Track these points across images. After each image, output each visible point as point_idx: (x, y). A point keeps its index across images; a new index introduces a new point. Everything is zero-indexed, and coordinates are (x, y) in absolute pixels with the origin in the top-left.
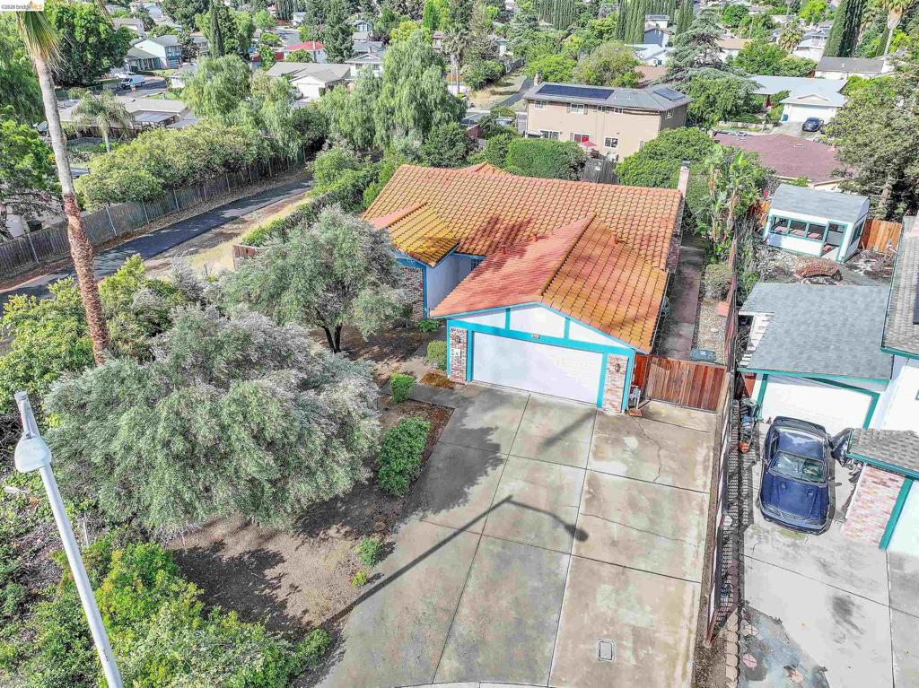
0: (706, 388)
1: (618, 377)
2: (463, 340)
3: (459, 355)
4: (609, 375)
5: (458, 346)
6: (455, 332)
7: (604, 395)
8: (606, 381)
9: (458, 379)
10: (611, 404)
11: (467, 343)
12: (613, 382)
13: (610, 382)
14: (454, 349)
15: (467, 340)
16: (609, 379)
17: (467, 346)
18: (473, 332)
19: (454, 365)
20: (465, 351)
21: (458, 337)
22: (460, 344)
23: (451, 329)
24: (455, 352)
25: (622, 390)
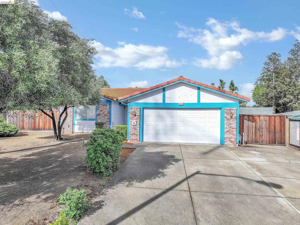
0: (276, 131)
1: (232, 121)
2: (138, 114)
3: (135, 124)
4: (227, 121)
5: (134, 118)
6: (133, 109)
7: (225, 135)
8: (225, 125)
9: (134, 141)
10: (230, 141)
11: (140, 115)
12: (230, 126)
13: (227, 125)
14: (132, 121)
15: (140, 114)
16: (227, 124)
17: (140, 118)
18: (143, 108)
19: (132, 132)
20: (139, 121)
21: (135, 112)
22: (136, 117)
23: (130, 108)
24: (133, 122)
25: (235, 130)
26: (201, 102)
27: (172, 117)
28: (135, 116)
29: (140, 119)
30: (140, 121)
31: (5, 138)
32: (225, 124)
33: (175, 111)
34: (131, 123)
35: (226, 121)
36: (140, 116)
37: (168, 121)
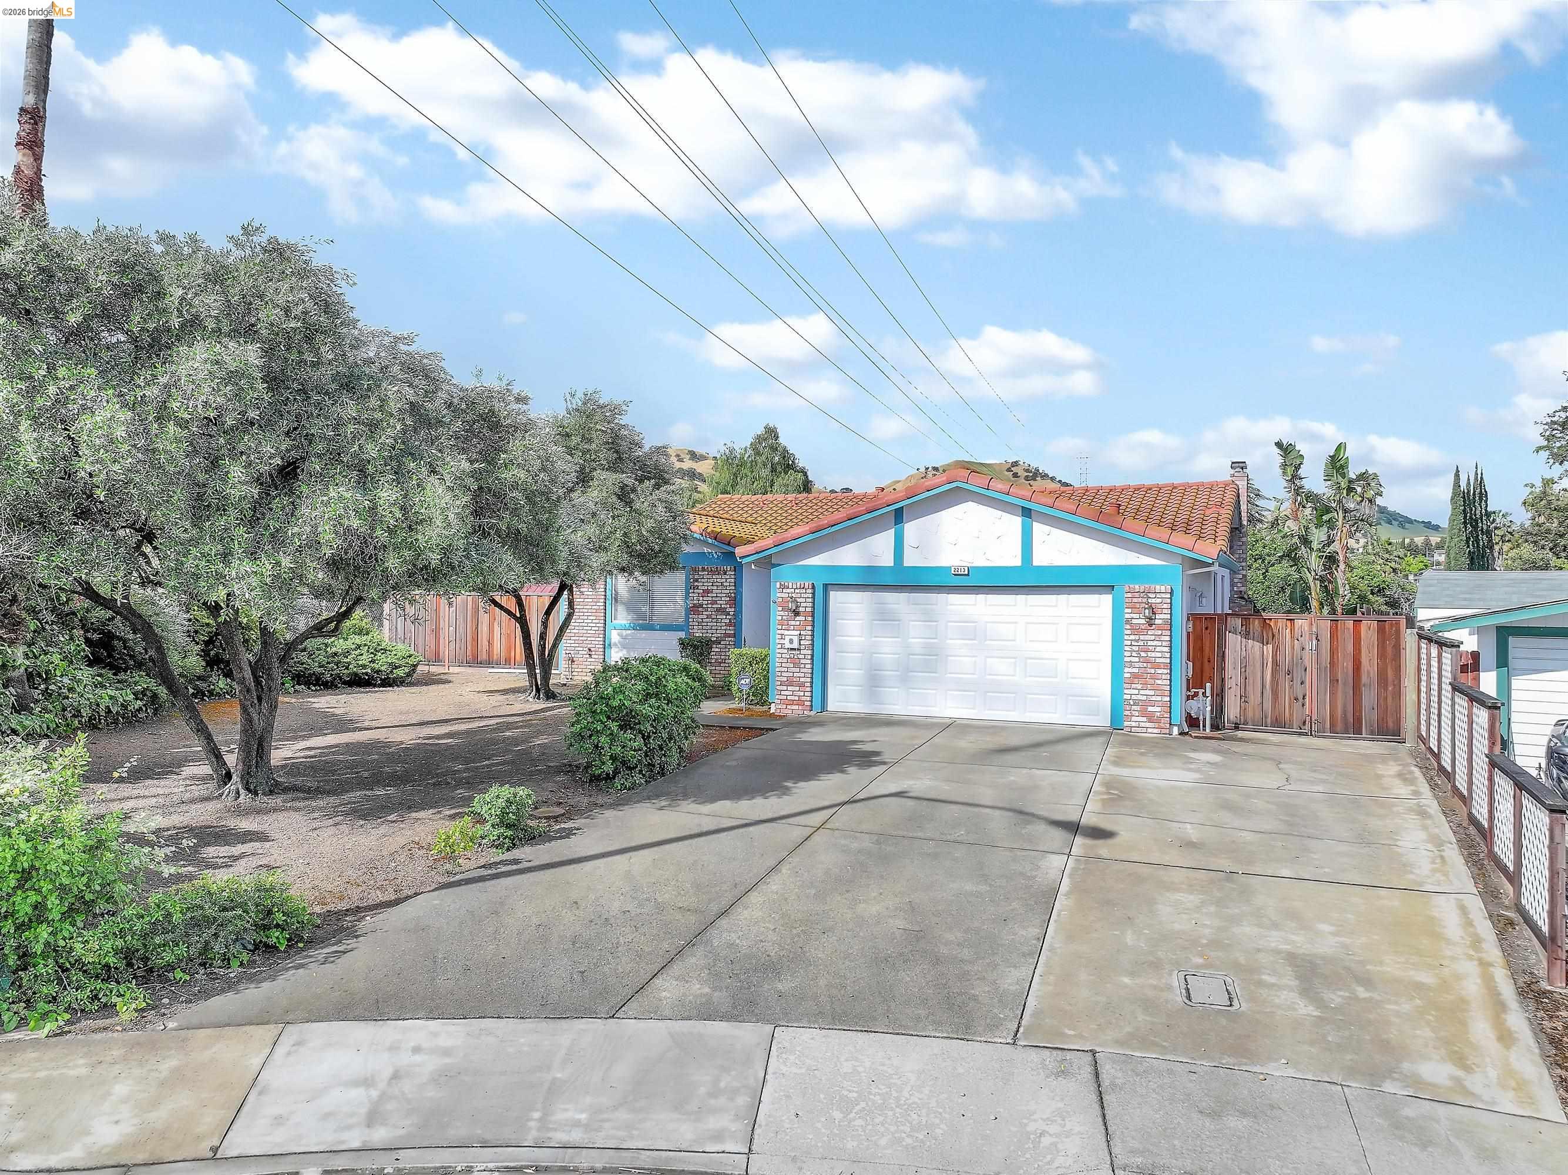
0: (1364, 679)
1: (1153, 638)
2: (806, 606)
3: (795, 645)
4: (1132, 637)
5: (793, 623)
6: (788, 591)
7: (1126, 691)
8: (1126, 654)
9: (794, 707)
10: (1144, 713)
11: (813, 613)
12: (1143, 654)
13: (1134, 654)
14: (786, 632)
15: (813, 607)
16: (1134, 648)
17: (813, 621)
18: (826, 587)
19: (784, 674)
20: (810, 633)
21: (794, 600)
22: (798, 618)
23: (778, 585)
24: (787, 638)
25: (1165, 671)
26: (1037, 562)
27: (929, 618)
28: (797, 613)
29: (813, 626)
30: (813, 635)
31: (376, 689)
32: (1127, 648)
33: (942, 597)
34: (782, 641)
35: (1129, 638)
36: (813, 616)
37: (916, 635)
